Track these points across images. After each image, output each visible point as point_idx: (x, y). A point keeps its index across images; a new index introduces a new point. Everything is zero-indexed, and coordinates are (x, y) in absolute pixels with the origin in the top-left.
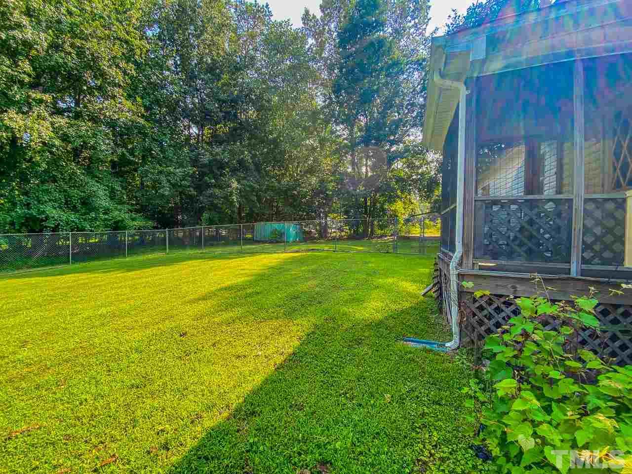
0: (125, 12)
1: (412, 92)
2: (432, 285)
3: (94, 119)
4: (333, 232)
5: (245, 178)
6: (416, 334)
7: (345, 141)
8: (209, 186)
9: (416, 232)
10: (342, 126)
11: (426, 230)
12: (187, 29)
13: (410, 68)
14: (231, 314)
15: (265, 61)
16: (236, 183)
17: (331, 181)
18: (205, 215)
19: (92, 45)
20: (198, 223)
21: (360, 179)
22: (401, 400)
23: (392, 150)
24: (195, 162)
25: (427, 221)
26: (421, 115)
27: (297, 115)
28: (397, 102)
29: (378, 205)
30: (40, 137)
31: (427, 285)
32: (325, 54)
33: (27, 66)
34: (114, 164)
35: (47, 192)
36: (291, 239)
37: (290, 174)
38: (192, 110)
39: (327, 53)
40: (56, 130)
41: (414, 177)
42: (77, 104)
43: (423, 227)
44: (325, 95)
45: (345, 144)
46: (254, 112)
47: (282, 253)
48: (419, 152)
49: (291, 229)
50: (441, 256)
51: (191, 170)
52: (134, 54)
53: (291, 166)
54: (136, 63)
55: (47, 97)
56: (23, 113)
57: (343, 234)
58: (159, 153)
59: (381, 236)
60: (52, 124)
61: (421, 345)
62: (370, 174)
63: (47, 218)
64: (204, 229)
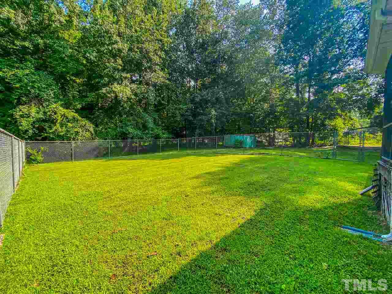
0: (160, 25)
1: (352, 31)
2: (371, 186)
3: (147, 84)
4: (280, 141)
5: (219, 108)
6: (353, 223)
7: (292, 76)
8: (200, 114)
9: (355, 142)
10: (289, 66)
11: (366, 141)
12: (190, 26)
13: (349, 12)
14: (212, 189)
15: (234, 33)
16: (214, 111)
17: (280, 105)
18: (197, 131)
19: (146, 45)
20: (193, 136)
21: (303, 103)
22: (337, 271)
23: (334, 78)
24: (192, 101)
25: (367, 134)
26: (361, 48)
27: (255, 63)
28: (338, 40)
29: (319, 122)
30: (126, 95)
31: (366, 187)
32: (277, 17)
33: (120, 61)
34: (155, 106)
35: (129, 121)
36: (248, 146)
37: (249, 103)
38: (192, 71)
39: (277, 16)
40: (132, 91)
41: (354, 98)
42: (140, 77)
43: (363, 139)
44: (275, 46)
45: (291, 79)
46: (226, 67)
47: (242, 154)
48: (359, 77)
49: (248, 139)
50: (381, 163)
51: (190, 106)
52: (164, 47)
53: (249, 98)
54: (165, 51)
55: (128, 75)
56: (120, 84)
57: (288, 143)
58: (176, 98)
59: (322, 145)
60: (131, 88)
61: (358, 233)
62: (312, 98)
63: (129, 133)
64: (196, 139)
